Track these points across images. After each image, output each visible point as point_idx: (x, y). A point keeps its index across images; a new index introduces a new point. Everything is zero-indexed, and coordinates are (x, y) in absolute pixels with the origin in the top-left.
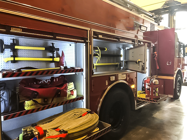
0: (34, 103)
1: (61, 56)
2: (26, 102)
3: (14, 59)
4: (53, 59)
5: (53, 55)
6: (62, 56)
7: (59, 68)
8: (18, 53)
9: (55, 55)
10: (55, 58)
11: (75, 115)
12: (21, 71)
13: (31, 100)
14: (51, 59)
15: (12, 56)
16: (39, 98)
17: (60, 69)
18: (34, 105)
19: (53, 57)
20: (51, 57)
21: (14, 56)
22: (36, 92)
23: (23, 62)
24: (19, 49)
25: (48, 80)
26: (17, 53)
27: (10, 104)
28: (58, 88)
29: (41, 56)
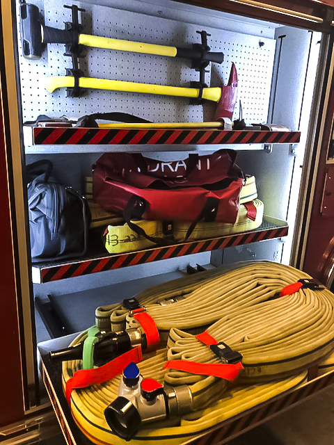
0: (135, 234)
1: (226, 82)
2: (110, 227)
3: (77, 82)
4: (201, 93)
5: (202, 77)
6: (230, 83)
7: (219, 124)
8: (90, 64)
9: (208, 78)
10: (206, 87)
11: (258, 285)
12: (96, 125)
13: (126, 225)
14: (193, 93)
15: (69, 73)
16: (150, 219)
17: (222, 127)
18: (135, 239)
19: (200, 85)
20: (193, 85)
21: (77, 73)
22: (142, 199)
23: (105, 96)
24: (92, 48)
25: (181, 162)
26: (86, 63)
27: (62, 231)
28: (211, 194)
29: (164, 77)
